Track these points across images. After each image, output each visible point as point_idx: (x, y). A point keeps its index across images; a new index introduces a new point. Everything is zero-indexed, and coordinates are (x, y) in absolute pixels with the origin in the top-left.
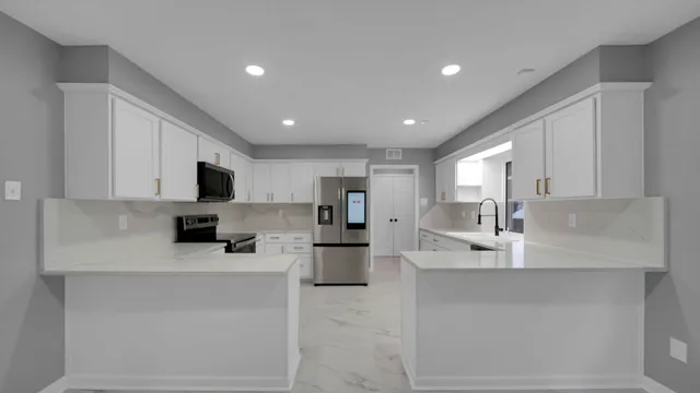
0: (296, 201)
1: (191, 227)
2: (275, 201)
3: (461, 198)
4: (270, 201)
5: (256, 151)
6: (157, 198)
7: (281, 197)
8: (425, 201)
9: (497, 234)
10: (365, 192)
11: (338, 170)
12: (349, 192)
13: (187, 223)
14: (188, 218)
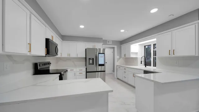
0: (79, 56)
1: (41, 67)
2: (71, 57)
3: (132, 56)
4: (69, 57)
5: (64, 38)
6: (28, 54)
7: (73, 55)
8: (118, 57)
9: (146, 67)
10: (104, 54)
11: (93, 46)
12: (99, 53)
13: (39, 66)
14: (40, 63)
